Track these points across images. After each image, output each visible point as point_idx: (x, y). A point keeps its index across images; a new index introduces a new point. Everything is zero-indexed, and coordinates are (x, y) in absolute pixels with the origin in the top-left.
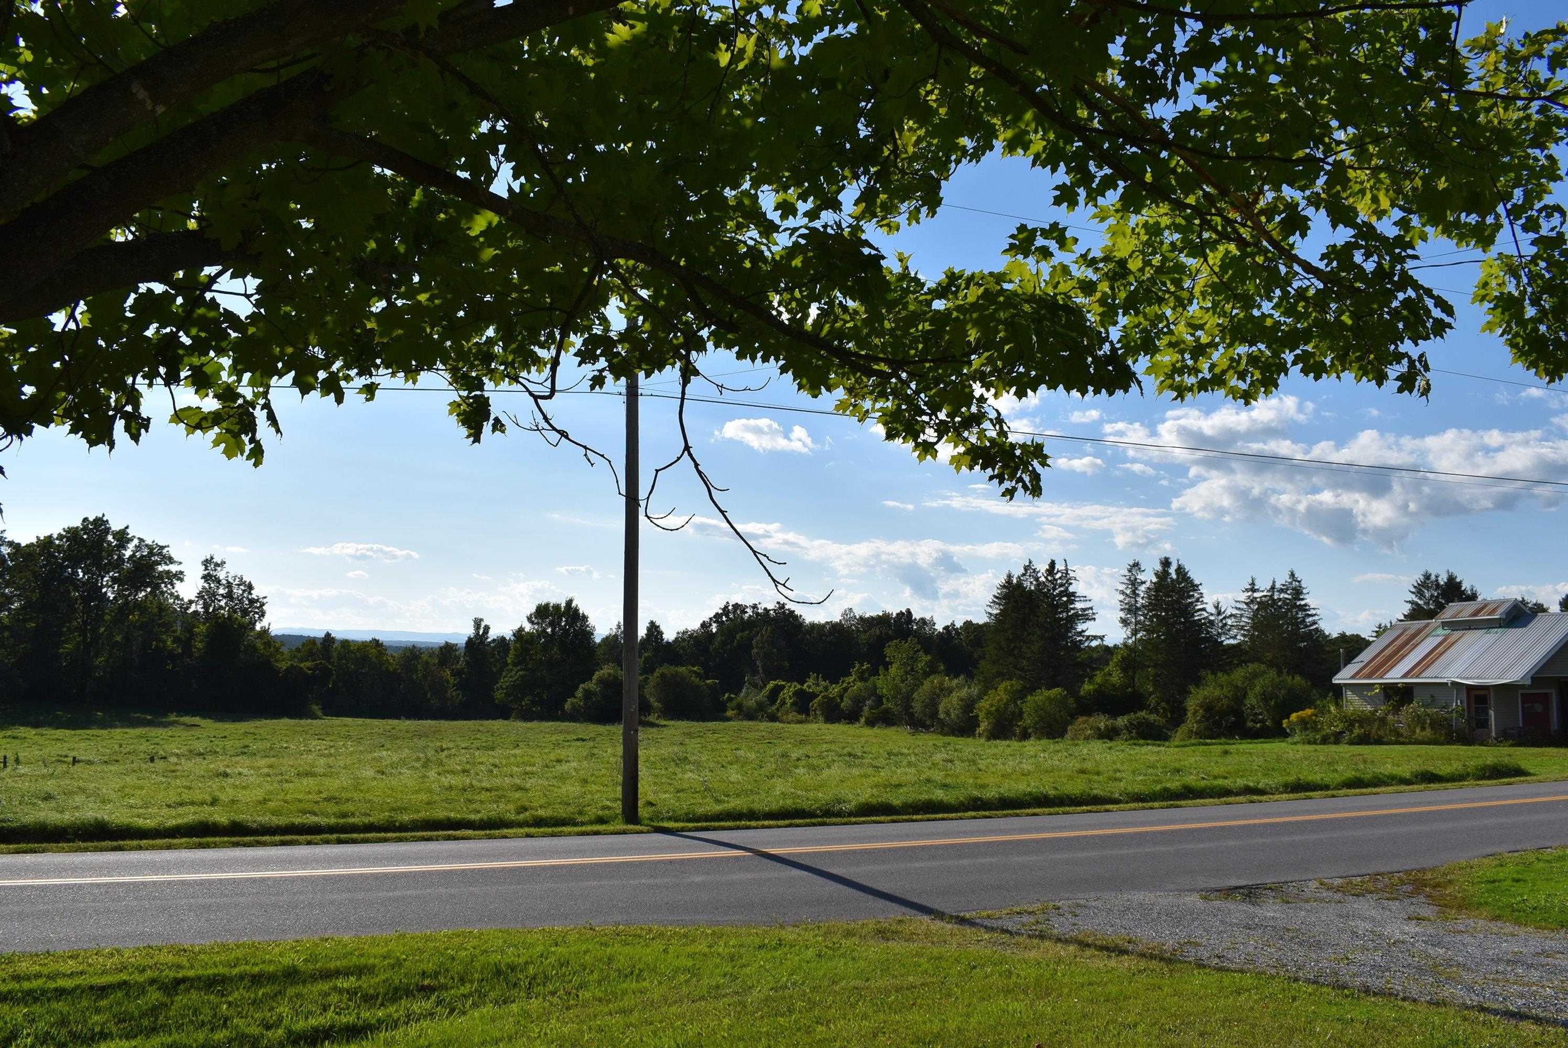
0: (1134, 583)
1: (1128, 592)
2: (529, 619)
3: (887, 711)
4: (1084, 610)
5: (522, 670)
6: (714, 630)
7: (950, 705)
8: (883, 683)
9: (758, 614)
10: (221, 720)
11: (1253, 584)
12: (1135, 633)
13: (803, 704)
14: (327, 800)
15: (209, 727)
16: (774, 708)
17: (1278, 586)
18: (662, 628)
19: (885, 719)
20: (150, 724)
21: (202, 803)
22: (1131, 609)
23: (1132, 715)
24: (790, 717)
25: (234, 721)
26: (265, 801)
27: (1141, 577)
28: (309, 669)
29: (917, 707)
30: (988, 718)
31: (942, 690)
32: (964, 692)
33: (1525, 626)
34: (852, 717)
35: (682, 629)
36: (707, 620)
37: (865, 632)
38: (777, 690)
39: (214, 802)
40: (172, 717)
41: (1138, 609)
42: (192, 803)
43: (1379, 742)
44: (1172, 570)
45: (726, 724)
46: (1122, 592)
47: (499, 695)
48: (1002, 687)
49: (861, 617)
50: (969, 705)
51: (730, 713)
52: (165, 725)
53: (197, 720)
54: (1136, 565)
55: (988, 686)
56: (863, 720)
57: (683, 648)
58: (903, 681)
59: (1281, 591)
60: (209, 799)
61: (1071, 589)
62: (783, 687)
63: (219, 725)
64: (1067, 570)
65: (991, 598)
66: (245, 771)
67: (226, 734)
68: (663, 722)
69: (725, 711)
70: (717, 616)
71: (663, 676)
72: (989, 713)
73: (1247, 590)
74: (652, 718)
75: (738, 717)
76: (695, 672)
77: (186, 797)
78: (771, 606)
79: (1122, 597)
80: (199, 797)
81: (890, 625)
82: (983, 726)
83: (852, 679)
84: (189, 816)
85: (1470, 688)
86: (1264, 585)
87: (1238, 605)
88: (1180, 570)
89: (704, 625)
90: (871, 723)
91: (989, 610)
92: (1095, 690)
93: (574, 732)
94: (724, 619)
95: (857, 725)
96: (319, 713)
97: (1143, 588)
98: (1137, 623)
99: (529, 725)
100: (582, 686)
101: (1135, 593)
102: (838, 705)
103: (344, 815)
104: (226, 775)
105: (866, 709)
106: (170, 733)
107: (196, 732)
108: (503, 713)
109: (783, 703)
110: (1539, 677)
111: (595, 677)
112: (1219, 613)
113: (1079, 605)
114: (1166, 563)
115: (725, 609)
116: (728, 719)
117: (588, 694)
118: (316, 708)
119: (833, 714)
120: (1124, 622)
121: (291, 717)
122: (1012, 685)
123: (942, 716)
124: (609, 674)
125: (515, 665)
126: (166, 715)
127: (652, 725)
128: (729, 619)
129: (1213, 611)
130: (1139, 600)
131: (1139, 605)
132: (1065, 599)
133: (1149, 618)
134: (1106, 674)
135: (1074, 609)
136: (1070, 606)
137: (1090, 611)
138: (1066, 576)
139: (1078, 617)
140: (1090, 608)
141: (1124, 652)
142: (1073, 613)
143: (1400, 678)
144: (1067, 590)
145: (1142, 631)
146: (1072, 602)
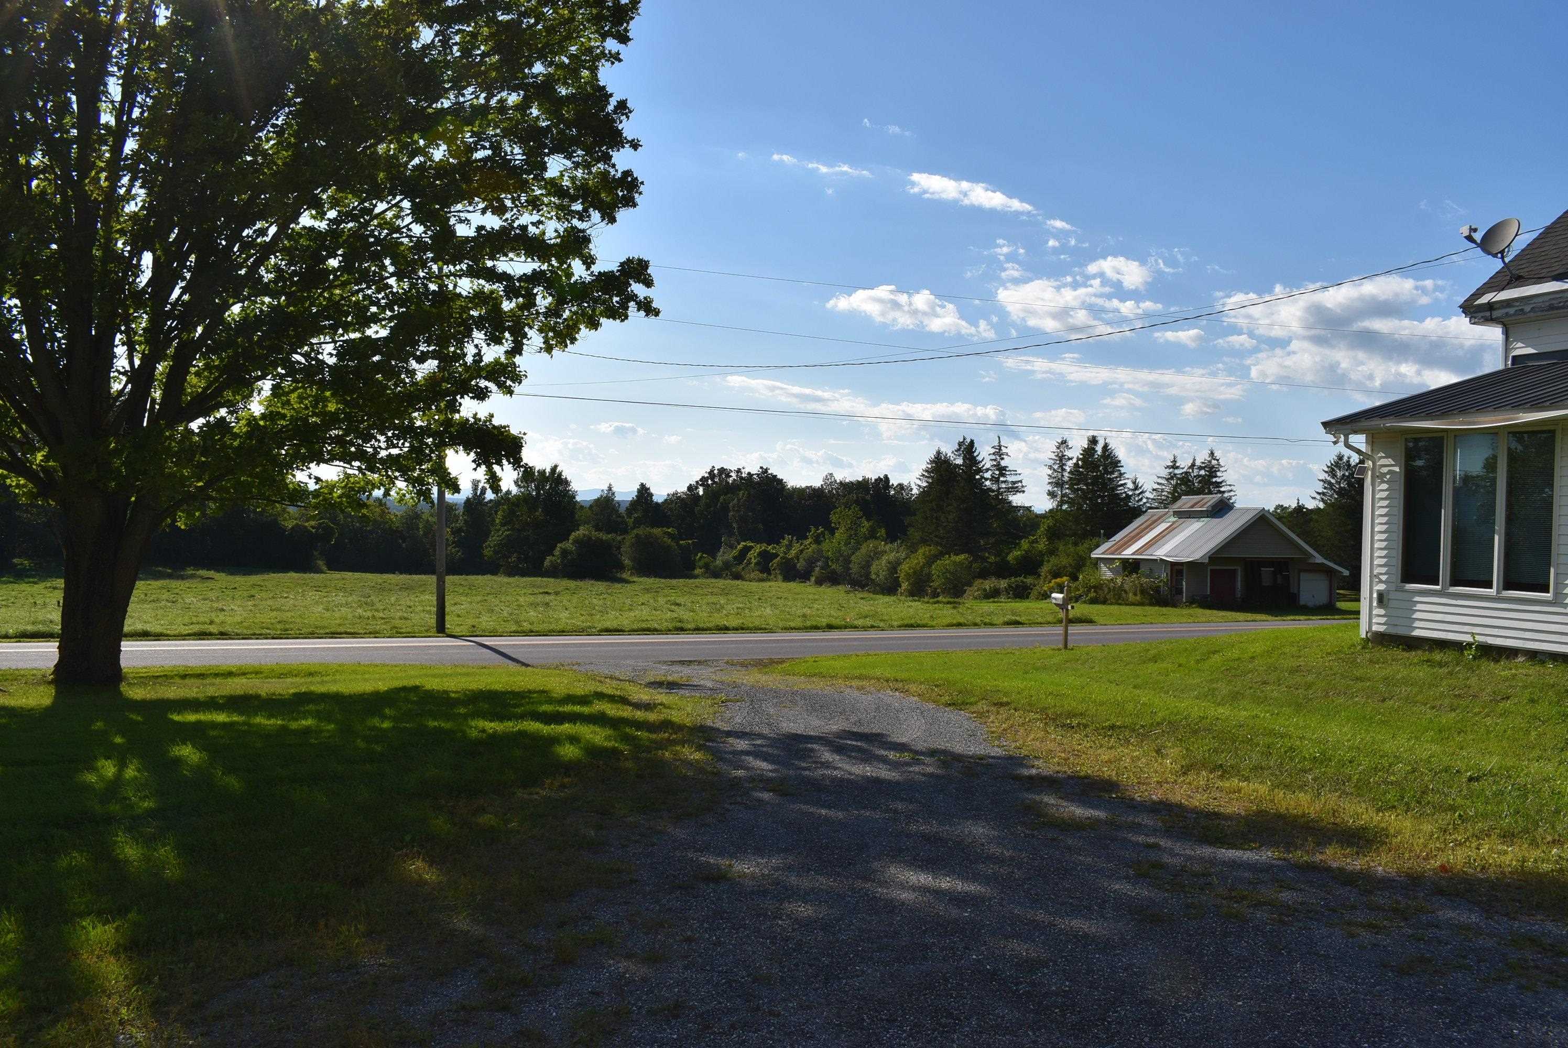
0: (1061, 459)
1: (1056, 467)
2: (516, 483)
3: (834, 572)
4: (1014, 483)
5: (508, 530)
6: (701, 493)
7: (879, 569)
8: (829, 546)
9: (742, 478)
10: (232, 574)
11: (1175, 461)
12: (1062, 503)
13: (765, 566)
14: (279, 622)
15: (221, 579)
16: (741, 567)
17: (1198, 463)
18: (652, 491)
19: (832, 579)
20: (170, 576)
21: (205, 623)
22: (1059, 484)
23: (1013, 579)
24: (752, 575)
25: (244, 575)
26: (242, 622)
27: (1068, 453)
28: (313, 527)
29: (854, 568)
30: (908, 580)
31: (876, 553)
32: (892, 556)
33: (1221, 517)
34: (804, 576)
35: (671, 491)
36: (693, 483)
37: (844, 496)
38: (747, 549)
39: (212, 623)
40: (190, 571)
41: (1064, 483)
42: (198, 623)
44: (1099, 448)
45: (692, 580)
46: (1050, 467)
47: (487, 552)
48: (921, 551)
49: (841, 482)
50: (894, 567)
51: (698, 571)
52: (183, 578)
53: (211, 573)
54: (1064, 442)
55: (913, 549)
56: (813, 579)
57: (671, 509)
58: (846, 544)
59: (1200, 468)
60: (208, 622)
61: (1003, 463)
62: (752, 547)
63: (231, 578)
64: (1000, 446)
65: (920, 472)
66: (236, 608)
67: (236, 585)
68: (635, 579)
69: (694, 569)
70: (703, 479)
71: (637, 535)
72: (908, 574)
73: (1168, 467)
74: (625, 576)
75: (703, 576)
76: (669, 534)
77: (194, 620)
78: (755, 470)
79: (1050, 472)
80: (202, 619)
81: (867, 489)
82: (905, 586)
83: (807, 542)
84: (196, 628)
85: (1173, 564)
86: (1184, 464)
87: (1160, 481)
88: (1105, 447)
89: (690, 488)
90: (819, 582)
91: (919, 482)
92: (1022, 556)
93: (540, 587)
94: (710, 482)
95: (808, 583)
96: (324, 568)
97: (1070, 464)
98: (1063, 496)
99: (511, 580)
100: (559, 545)
101: (1062, 466)
102: (795, 565)
103: (287, 630)
104: (223, 610)
105: (817, 569)
106: (187, 585)
107: (210, 584)
108: (490, 568)
109: (749, 563)
110: (1217, 557)
111: (572, 537)
112: (1136, 488)
113: (1010, 479)
114: (1093, 441)
115: (711, 473)
116: (696, 577)
117: (564, 552)
118: (321, 563)
119: (791, 573)
120: (1052, 494)
121: (297, 570)
122: (930, 551)
123: (873, 577)
124: (584, 535)
125: (503, 525)
126: (183, 569)
127: (627, 582)
128: (714, 482)
129: (1130, 485)
130: (1066, 474)
131: (1066, 479)
132: (997, 472)
133: (1074, 491)
134: (1033, 542)
135: (1005, 482)
136: (1002, 479)
137: (1020, 484)
138: (999, 452)
139: (1008, 490)
140: (1021, 481)
141: (1050, 522)
142: (1003, 486)
143: (1133, 554)
144: (999, 464)
145: (1067, 502)
146: (1003, 475)
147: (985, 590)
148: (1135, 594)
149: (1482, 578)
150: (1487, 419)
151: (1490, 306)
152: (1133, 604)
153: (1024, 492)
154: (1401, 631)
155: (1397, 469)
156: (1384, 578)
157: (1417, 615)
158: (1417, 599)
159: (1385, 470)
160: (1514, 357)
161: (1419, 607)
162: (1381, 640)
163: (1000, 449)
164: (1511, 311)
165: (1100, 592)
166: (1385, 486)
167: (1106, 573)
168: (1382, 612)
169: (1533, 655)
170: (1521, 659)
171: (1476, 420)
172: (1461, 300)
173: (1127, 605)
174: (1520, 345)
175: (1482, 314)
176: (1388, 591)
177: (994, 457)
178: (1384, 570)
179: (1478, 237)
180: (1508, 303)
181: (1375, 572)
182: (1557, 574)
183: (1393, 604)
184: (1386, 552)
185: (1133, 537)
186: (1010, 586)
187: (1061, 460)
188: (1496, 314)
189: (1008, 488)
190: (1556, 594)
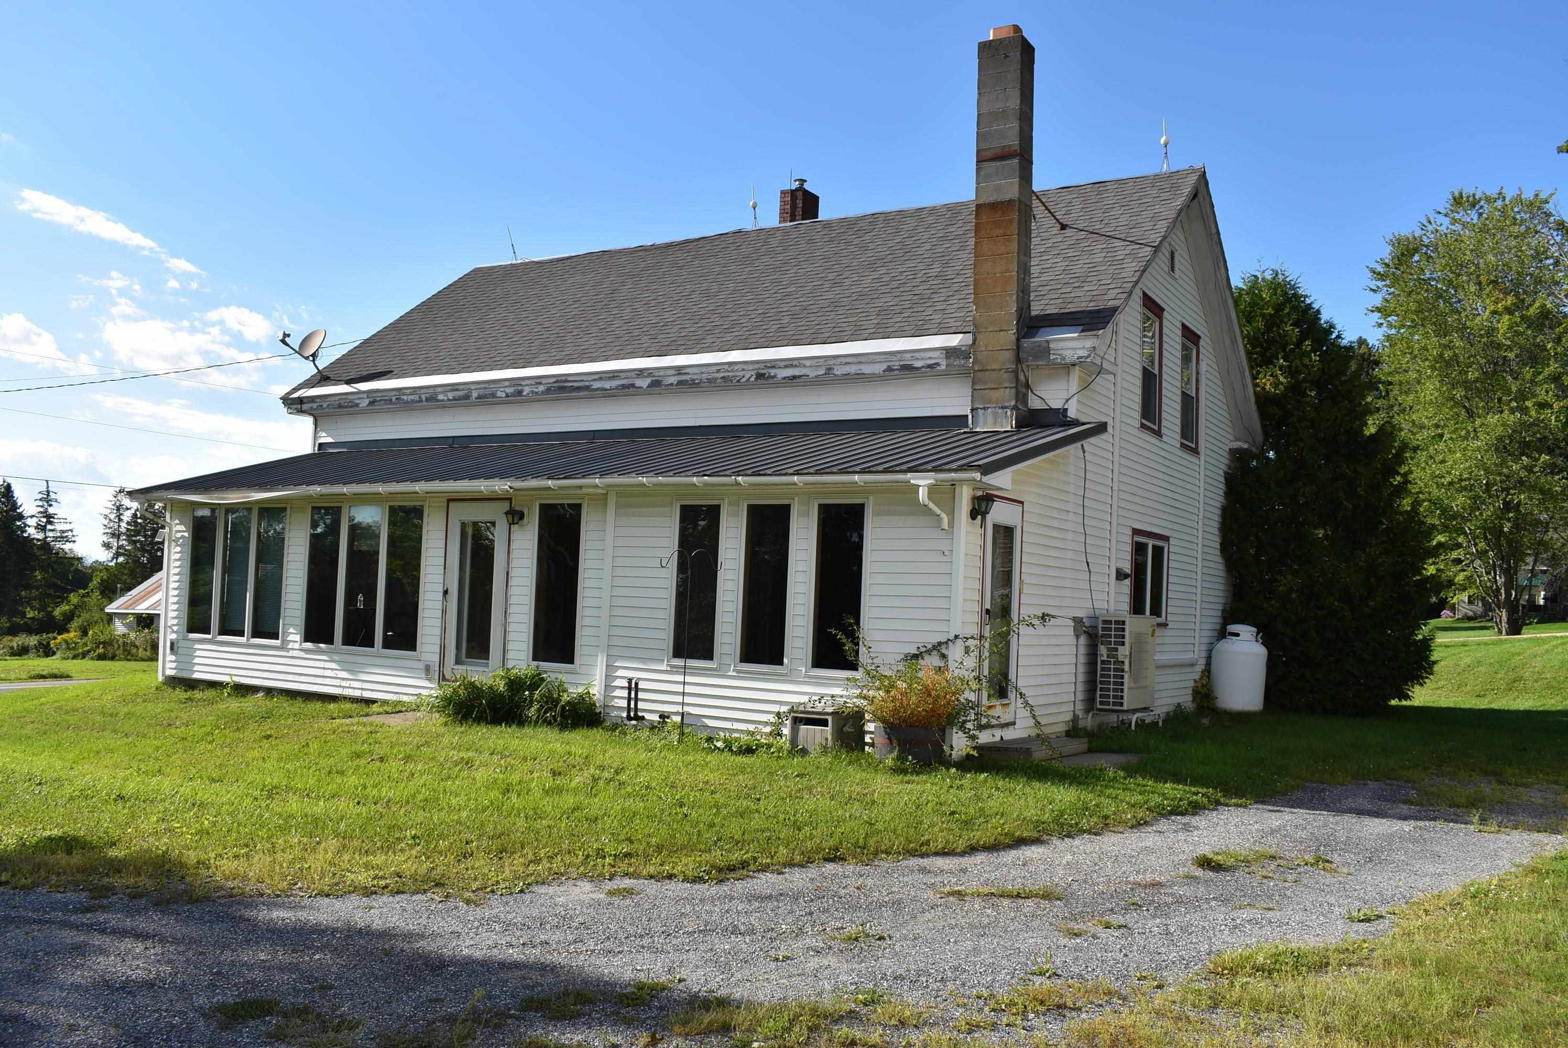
1: (112, 516)
4: (63, 532)
12: (117, 555)
22: (115, 535)
41: (120, 534)
43: (113, 658)
46: (106, 517)
61: (51, 510)
64: (48, 492)
79: (106, 522)
97: (128, 514)
98: (119, 547)
101: (119, 517)
113: (59, 527)
120: (107, 546)
130: (123, 525)
131: (123, 530)
132: (44, 520)
133: (131, 542)
134: (83, 596)
135: (53, 530)
136: (49, 527)
137: (70, 533)
138: (47, 498)
139: (56, 539)
140: (71, 531)
141: (104, 575)
142: (51, 534)
143: (147, 609)
144: (46, 512)
145: (123, 555)
146: (51, 523)
147: (12, 648)
148: (145, 650)
149: (238, 628)
150: (230, 496)
151: (301, 400)
152: (143, 660)
153: (74, 542)
154: (185, 675)
155: (186, 534)
156: (175, 628)
157: (196, 660)
158: (197, 646)
159: (179, 535)
160: (320, 445)
161: (198, 653)
162: (174, 682)
163: (48, 495)
164: (315, 405)
165: (109, 648)
166: (178, 549)
167: (119, 628)
168: (173, 658)
169: (269, 691)
170: (260, 694)
171: (226, 496)
172: (283, 393)
173: (135, 660)
174: (324, 434)
175: (295, 406)
176: (178, 640)
177: (40, 503)
178: (175, 622)
179: (295, 342)
180: (312, 399)
181: (169, 624)
182: (284, 625)
183: (181, 651)
184: (177, 606)
185: (150, 592)
186: (40, 643)
187: (118, 509)
188: (305, 407)
189: (57, 537)
190: (283, 641)
